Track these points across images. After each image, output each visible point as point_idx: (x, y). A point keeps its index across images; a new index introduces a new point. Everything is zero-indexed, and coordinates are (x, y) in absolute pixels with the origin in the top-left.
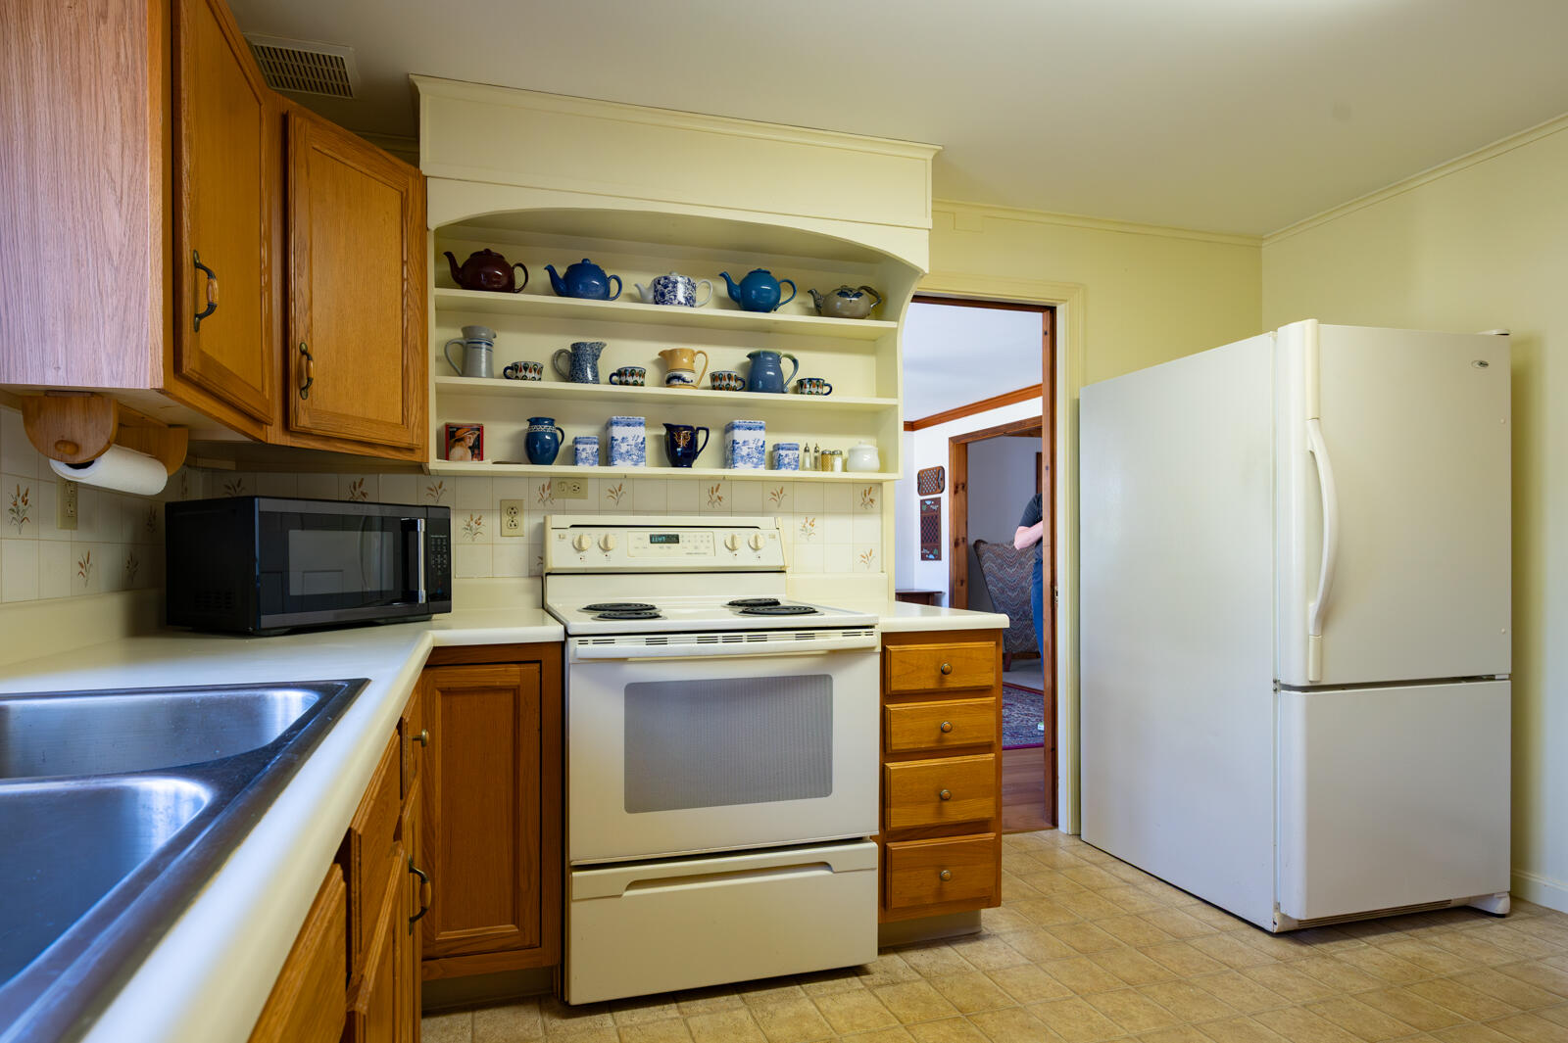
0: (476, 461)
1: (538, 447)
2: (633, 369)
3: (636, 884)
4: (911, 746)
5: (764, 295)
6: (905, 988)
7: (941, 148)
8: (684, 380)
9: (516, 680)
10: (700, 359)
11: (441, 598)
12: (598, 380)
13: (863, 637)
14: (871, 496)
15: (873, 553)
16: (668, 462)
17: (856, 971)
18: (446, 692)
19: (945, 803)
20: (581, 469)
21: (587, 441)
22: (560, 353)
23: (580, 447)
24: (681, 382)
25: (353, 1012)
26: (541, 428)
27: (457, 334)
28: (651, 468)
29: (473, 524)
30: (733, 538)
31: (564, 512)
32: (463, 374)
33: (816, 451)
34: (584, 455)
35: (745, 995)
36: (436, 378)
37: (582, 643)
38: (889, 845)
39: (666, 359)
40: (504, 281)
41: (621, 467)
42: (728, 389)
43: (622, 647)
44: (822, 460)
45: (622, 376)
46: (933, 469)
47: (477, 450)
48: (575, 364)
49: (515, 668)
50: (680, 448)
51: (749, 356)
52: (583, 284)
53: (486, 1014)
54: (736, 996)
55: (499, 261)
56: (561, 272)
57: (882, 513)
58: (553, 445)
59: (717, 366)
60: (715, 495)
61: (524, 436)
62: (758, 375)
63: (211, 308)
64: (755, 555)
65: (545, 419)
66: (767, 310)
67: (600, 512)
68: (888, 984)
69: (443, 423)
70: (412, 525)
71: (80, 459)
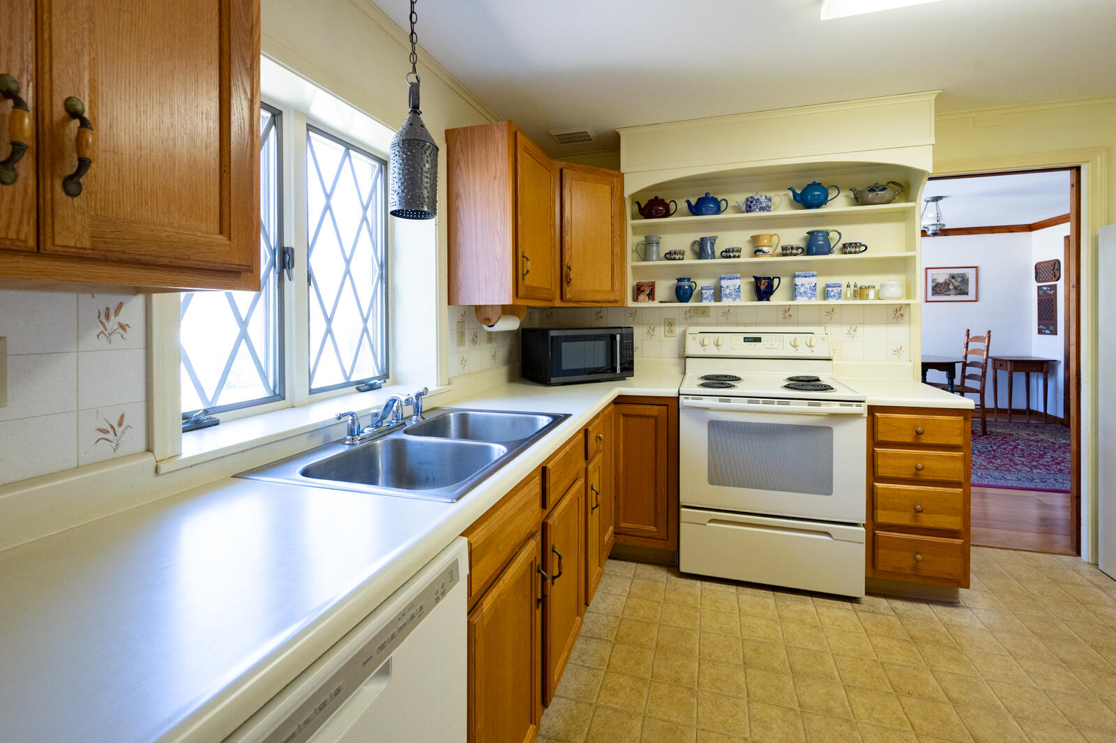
0: (650, 302)
1: (682, 294)
2: (733, 249)
3: (712, 521)
4: (894, 475)
5: (817, 197)
6: (880, 617)
7: (941, 91)
8: (763, 252)
9: (655, 413)
10: (775, 239)
11: (628, 369)
12: (714, 256)
13: (854, 407)
14: (902, 312)
15: (903, 349)
16: (756, 298)
17: (852, 600)
18: (625, 416)
19: (920, 514)
20: (705, 303)
21: (708, 288)
22: (695, 243)
23: (704, 292)
24: (761, 253)
25: (546, 523)
26: (682, 283)
27: (641, 238)
28: (745, 300)
29: (651, 331)
30: (795, 339)
31: (697, 324)
32: (645, 260)
33: (855, 286)
34: (706, 296)
35: (776, 593)
36: (631, 262)
37: (685, 398)
38: (876, 531)
39: (755, 239)
40: (664, 212)
41: (726, 302)
42: (791, 255)
43: (706, 402)
44: (860, 292)
45: (727, 254)
46: (1049, 262)
47: (651, 296)
48: (701, 250)
49: (656, 408)
50: (763, 289)
51: (808, 233)
52: (705, 207)
53: (643, 566)
54: (771, 592)
55: (661, 202)
56: (693, 203)
57: (910, 323)
58: (689, 291)
59: (786, 242)
60: (787, 315)
61: (675, 288)
62: (815, 245)
63: (528, 271)
64: (809, 349)
65: (684, 279)
66: (818, 206)
67: (717, 324)
68: (869, 612)
69: (635, 283)
70: (613, 337)
71: (491, 324)
